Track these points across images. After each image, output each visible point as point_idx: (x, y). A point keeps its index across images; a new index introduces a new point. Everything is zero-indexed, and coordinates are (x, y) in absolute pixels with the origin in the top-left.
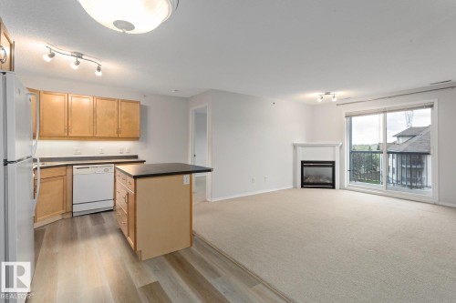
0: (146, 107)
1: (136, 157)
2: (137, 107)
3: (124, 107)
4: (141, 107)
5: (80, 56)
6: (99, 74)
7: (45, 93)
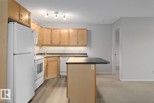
0: (90, 31)
1: (86, 54)
2: (85, 31)
3: (80, 32)
4: (87, 31)
5: (57, 13)
6: (65, 19)
7: (53, 29)
